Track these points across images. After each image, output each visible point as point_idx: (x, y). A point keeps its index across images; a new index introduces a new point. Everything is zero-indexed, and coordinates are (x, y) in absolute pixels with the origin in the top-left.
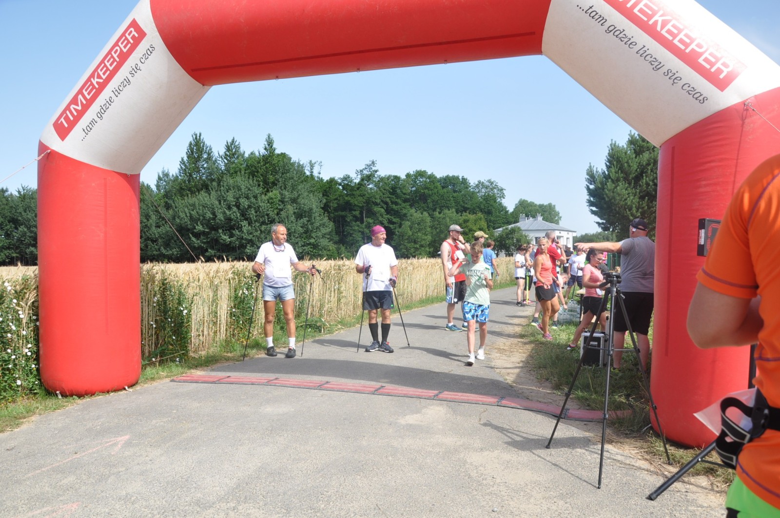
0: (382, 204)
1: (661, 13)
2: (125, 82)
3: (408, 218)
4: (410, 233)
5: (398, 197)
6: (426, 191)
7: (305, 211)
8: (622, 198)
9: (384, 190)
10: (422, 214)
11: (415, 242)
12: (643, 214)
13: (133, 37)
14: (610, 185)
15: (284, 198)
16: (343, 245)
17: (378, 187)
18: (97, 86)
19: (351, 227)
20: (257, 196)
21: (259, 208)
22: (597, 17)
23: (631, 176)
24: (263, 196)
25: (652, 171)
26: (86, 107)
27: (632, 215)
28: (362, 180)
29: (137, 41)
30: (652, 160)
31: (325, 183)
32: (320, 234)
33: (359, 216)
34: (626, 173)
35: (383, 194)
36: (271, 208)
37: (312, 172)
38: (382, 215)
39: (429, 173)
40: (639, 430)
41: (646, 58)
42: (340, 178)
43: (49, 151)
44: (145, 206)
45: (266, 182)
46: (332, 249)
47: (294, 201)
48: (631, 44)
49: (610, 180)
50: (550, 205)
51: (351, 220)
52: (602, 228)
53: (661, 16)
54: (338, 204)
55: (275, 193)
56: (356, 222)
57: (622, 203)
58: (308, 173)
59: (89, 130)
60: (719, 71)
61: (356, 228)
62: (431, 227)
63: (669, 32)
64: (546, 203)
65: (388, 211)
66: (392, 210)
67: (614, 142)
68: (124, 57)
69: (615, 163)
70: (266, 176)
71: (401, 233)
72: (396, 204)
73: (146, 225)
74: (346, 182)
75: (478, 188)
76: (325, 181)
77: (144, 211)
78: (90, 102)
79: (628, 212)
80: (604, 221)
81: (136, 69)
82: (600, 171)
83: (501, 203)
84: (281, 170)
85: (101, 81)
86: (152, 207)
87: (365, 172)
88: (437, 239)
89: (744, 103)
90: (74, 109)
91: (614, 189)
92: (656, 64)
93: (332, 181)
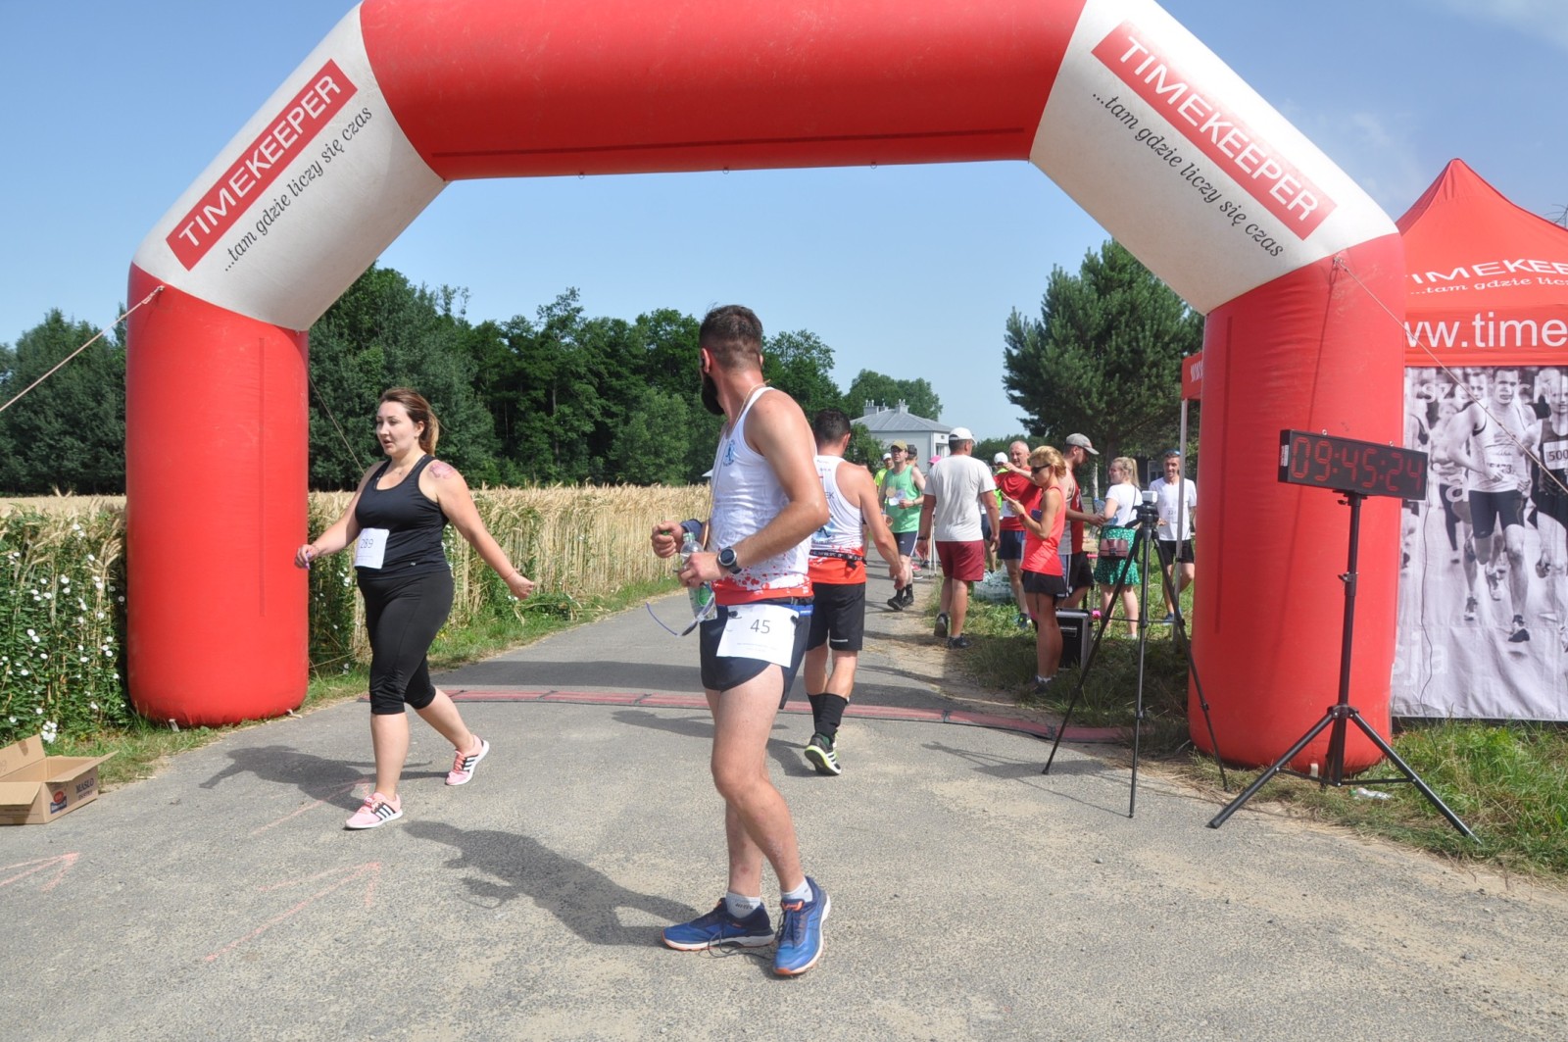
0: (589, 376)
1: (1217, 116)
2: (313, 171)
3: (643, 406)
4: (647, 435)
5: (621, 362)
6: (678, 351)
7: (437, 390)
8: (1073, 374)
9: (595, 347)
10: (670, 397)
11: (657, 454)
12: (1109, 404)
13: (331, 93)
14: (1051, 350)
15: (394, 362)
16: (511, 459)
17: (581, 342)
18: (259, 176)
19: (528, 422)
20: (337, 357)
21: (341, 382)
22: (1123, 115)
23: (1089, 334)
24: (350, 357)
25: (1127, 326)
26: (235, 213)
27: (1091, 406)
28: (550, 326)
29: (338, 101)
30: (1129, 306)
31: (474, 331)
32: (467, 436)
33: (543, 400)
34: (1079, 328)
35: (593, 357)
36: (367, 381)
37: (448, 310)
38: (589, 400)
39: (684, 315)
40: (1173, 749)
41: (1196, 183)
42: (504, 323)
43: (162, 287)
44: (91, 373)
45: (354, 328)
46: (490, 467)
47: (414, 368)
48: (1173, 159)
49: (1050, 341)
50: (920, 382)
51: (526, 408)
52: (1031, 430)
53: (1217, 121)
54: (499, 374)
55: (374, 353)
56: (537, 411)
57: (1073, 384)
58: (440, 312)
59: (240, 251)
60: (1299, 209)
61: (538, 424)
62: (689, 423)
63: (1228, 145)
64: (912, 379)
65: (603, 391)
66: (611, 388)
67: (1058, 269)
68: (312, 127)
69: (1060, 308)
70: (355, 317)
71: (629, 434)
72: (618, 376)
73: (95, 415)
74: (516, 331)
75: (780, 347)
76: (473, 327)
77: (89, 384)
78: (244, 204)
79: (1084, 402)
80: (1036, 417)
81: (335, 148)
82: (1032, 322)
83: (826, 377)
84: (387, 305)
85: (267, 166)
86: (109, 375)
87: (556, 311)
88: (700, 447)
89: (1332, 259)
90: (213, 214)
91: (1058, 357)
92: (1210, 192)
93: (488, 329)
